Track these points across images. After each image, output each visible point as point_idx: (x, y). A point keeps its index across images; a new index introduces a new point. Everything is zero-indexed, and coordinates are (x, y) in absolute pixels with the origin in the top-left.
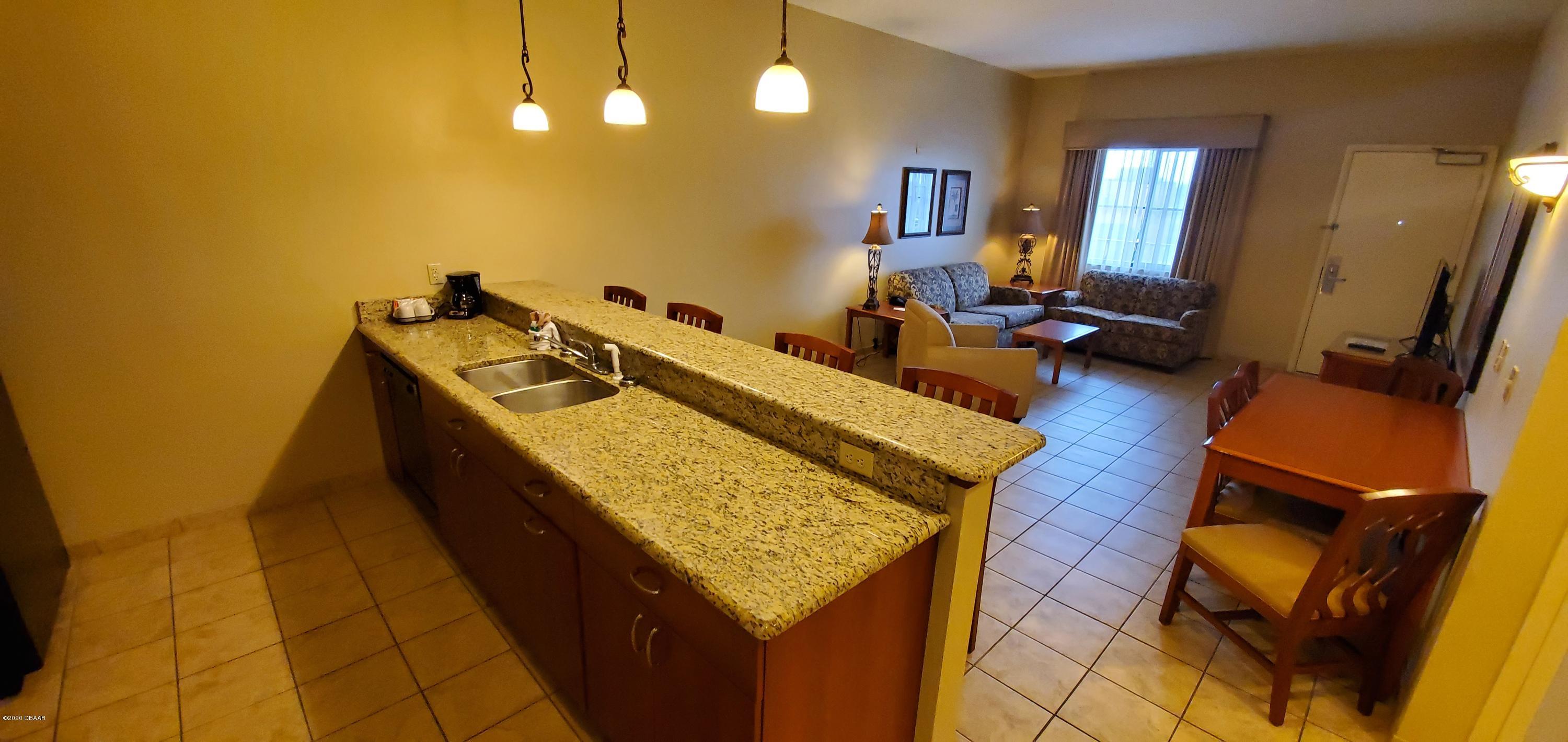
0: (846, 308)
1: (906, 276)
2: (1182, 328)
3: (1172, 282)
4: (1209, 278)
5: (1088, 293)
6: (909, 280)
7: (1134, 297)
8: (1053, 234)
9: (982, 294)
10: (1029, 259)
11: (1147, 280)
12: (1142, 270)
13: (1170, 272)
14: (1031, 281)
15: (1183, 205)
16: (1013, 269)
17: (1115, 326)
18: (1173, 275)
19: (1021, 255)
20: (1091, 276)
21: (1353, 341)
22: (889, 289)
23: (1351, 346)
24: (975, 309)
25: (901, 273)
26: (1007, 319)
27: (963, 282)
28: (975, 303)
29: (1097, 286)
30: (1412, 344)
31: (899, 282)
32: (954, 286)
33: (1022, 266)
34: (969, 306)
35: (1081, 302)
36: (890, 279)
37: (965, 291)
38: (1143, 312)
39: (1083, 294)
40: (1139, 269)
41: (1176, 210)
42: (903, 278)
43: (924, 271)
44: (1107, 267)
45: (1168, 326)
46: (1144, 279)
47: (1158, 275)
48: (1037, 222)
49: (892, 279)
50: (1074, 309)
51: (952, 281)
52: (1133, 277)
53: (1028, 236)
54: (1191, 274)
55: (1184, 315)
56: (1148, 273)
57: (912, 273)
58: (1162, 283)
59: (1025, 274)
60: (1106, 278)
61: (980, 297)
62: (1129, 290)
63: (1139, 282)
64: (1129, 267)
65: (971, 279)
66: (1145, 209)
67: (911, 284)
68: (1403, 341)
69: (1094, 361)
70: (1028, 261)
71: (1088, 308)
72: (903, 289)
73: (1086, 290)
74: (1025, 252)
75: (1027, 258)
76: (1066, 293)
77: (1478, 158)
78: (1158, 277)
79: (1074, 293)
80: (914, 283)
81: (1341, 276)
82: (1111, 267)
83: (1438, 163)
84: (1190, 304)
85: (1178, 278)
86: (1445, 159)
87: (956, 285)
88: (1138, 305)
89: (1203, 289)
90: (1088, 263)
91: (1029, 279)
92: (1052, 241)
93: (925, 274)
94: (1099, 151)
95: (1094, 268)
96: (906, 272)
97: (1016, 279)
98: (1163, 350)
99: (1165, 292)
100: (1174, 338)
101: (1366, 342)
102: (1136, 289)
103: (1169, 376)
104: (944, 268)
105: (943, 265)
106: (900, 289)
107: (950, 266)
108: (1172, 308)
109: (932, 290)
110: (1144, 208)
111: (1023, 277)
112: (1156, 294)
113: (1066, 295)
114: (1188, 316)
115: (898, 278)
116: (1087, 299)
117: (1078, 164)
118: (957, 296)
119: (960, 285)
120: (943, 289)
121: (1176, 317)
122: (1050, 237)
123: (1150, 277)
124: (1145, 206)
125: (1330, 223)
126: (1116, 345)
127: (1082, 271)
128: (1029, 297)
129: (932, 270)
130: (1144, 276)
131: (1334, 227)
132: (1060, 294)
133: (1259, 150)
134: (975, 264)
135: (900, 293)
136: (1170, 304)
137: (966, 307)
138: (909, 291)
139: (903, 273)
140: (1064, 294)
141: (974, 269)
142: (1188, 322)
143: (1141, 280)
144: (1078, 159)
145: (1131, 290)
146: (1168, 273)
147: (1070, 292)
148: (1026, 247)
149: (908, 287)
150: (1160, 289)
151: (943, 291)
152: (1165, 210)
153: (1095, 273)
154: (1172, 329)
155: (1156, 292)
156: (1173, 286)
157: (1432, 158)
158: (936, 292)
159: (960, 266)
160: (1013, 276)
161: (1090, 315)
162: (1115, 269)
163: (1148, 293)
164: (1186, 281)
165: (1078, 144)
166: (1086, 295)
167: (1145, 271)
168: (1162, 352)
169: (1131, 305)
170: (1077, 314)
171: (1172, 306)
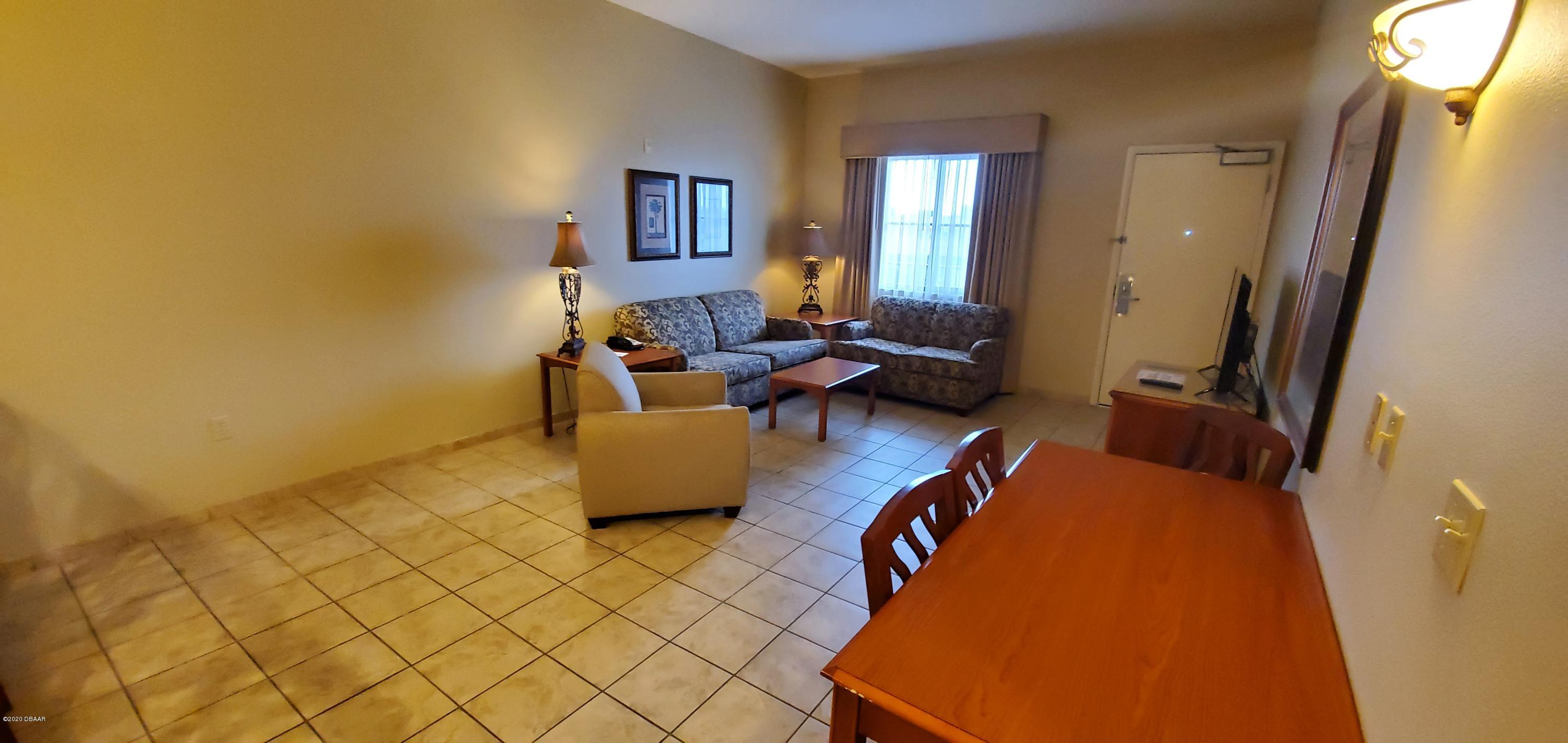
0: (537, 355)
1: (638, 308)
2: (971, 362)
3: (964, 308)
4: (1002, 303)
5: (878, 323)
6: (643, 314)
7: (925, 326)
8: (840, 254)
9: (754, 328)
10: (816, 285)
11: (938, 305)
12: (936, 295)
13: (963, 296)
14: (821, 311)
15: (969, 221)
16: (799, 299)
17: (901, 361)
18: (966, 300)
19: (807, 281)
20: (881, 303)
21: (1145, 374)
22: (616, 326)
23: (1144, 382)
24: (740, 348)
25: (632, 305)
26: (773, 359)
27: (725, 314)
28: (744, 339)
29: (887, 314)
30: (1213, 374)
31: (627, 317)
32: (713, 320)
33: (808, 294)
34: (735, 344)
35: (870, 334)
36: (616, 313)
37: (729, 325)
38: (936, 344)
39: (873, 325)
40: (933, 293)
41: (963, 226)
42: (632, 312)
43: (666, 303)
44: (899, 292)
45: (956, 360)
46: (935, 305)
47: (951, 300)
48: (819, 242)
49: (618, 314)
50: (859, 343)
51: (710, 313)
52: (924, 303)
53: (812, 259)
54: (984, 298)
55: (974, 346)
56: (941, 299)
57: (650, 306)
58: (953, 309)
59: (813, 302)
60: (896, 305)
61: (751, 331)
62: (920, 318)
63: (930, 309)
64: (922, 292)
65: (737, 310)
66: (932, 226)
67: (644, 319)
68: (1203, 372)
69: (880, 404)
70: (815, 287)
71: (877, 340)
72: (633, 326)
73: (876, 319)
74: (811, 279)
75: (814, 284)
76: (851, 324)
77: (1263, 156)
78: (949, 302)
79: (861, 323)
80: (648, 317)
81: (1133, 295)
82: (904, 292)
83: (1222, 164)
84: (983, 333)
85: (970, 303)
86: (1229, 158)
87: (716, 318)
88: (931, 335)
89: (995, 315)
90: (879, 288)
91: (818, 308)
92: (840, 263)
93: (667, 306)
94: (879, 159)
95: (887, 293)
96: (639, 304)
97: (803, 309)
98: (953, 388)
99: (957, 319)
100: (963, 374)
101: (1161, 377)
102: (927, 317)
103: (962, 419)
104: (699, 298)
105: (699, 295)
106: (628, 326)
107: (709, 295)
108: (965, 337)
109: (677, 325)
110: (931, 224)
111: (810, 307)
112: (949, 321)
113: (851, 326)
114: (977, 347)
115: (625, 312)
116: (878, 329)
117: (859, 172)
118: (717, 332)
119: (721, 318)
120: (694, 324)
121: (967, 349)
122: (837, 259)
123: (942, 302)
124: (932, 223)
125: (1118, 236)
126: (904, 384)
127: (873, 297)
128: (809, 330)
129: (680, 300)
130: (936, 301)
131: (1122, 240)
132: (844, 326)
133: (1040, 154)
134: (745, 292)
135: (628, 331)
136: (964, 334)
137: (731, 345)
138: (641, 328)
139: (634, 305)
140: (848, 325)
141: (744, 297)
142: (979, 354)
143: (932, 305)
144: (859, 168)
145: (921, 318)
146: (962, 297)
147: (856, 323)
148: (811, 271)
149: (639, 323)
150: (952, 316)
151: (693, 326)
152: (952, 226)
153: (885, 299)
154: (961, 363)
155: (948, 319)
156: (965, 312)
157: (1216, 157)
158: (684, 327)
159: (722, 295)
160: (800, 306)
161: (875, 350)
162: (908, 294)
163: (940, 321)
164: (978, 306)
165: (857, 152)
166: (876, 325)
167: (938, 296)
168: (952, 389)
169: (923, 335)
170: (861, 348)
171: (965, 335)
